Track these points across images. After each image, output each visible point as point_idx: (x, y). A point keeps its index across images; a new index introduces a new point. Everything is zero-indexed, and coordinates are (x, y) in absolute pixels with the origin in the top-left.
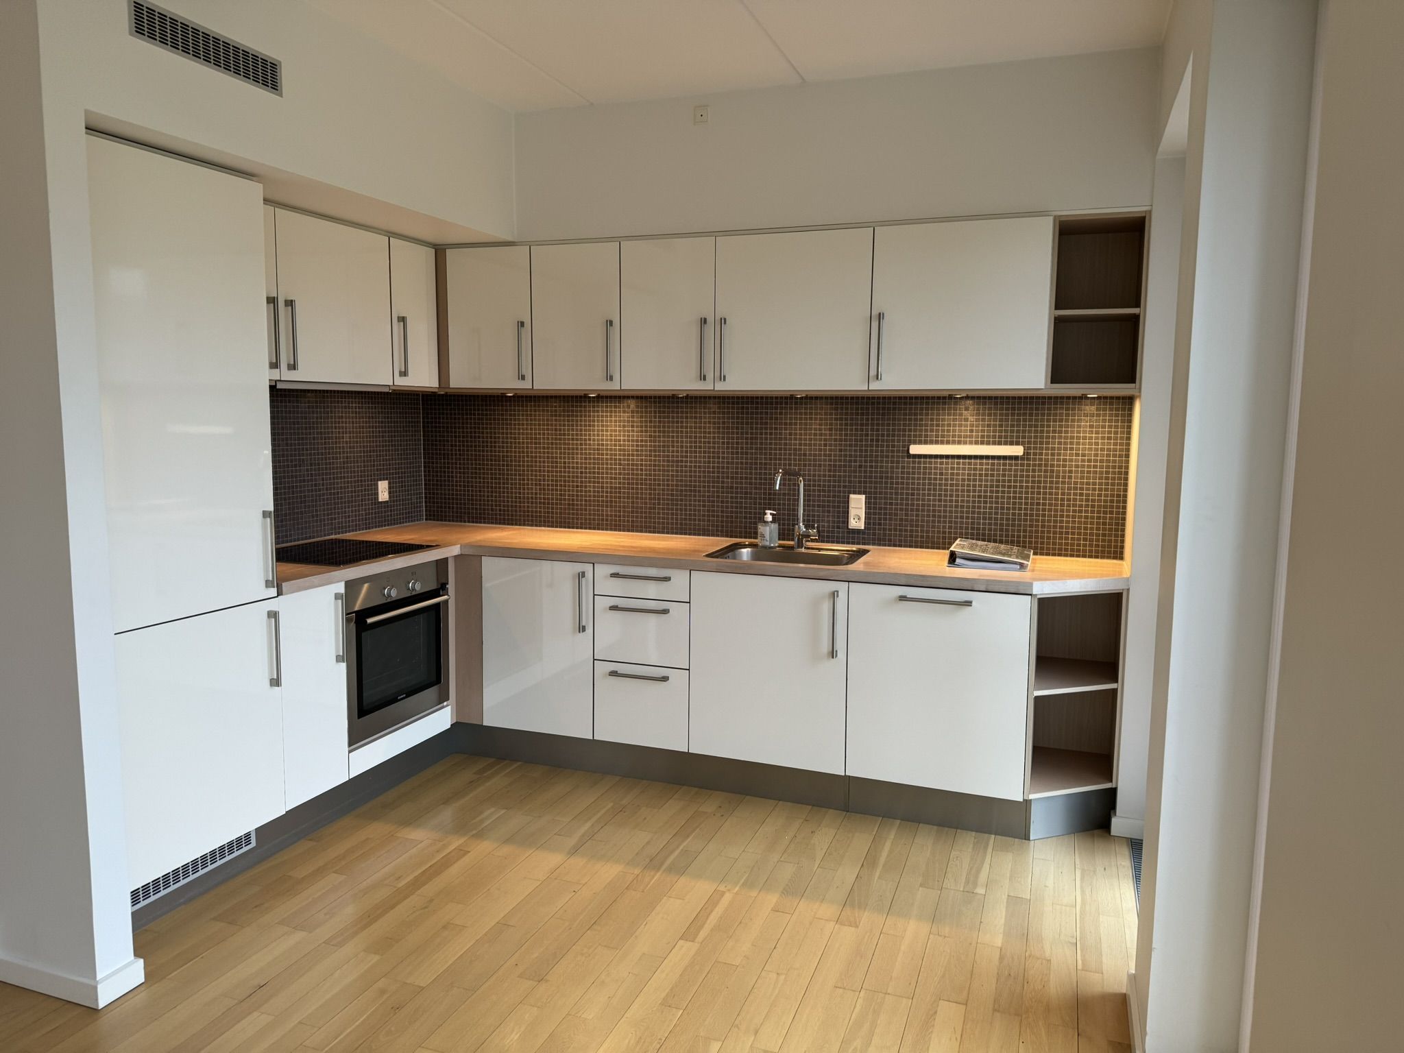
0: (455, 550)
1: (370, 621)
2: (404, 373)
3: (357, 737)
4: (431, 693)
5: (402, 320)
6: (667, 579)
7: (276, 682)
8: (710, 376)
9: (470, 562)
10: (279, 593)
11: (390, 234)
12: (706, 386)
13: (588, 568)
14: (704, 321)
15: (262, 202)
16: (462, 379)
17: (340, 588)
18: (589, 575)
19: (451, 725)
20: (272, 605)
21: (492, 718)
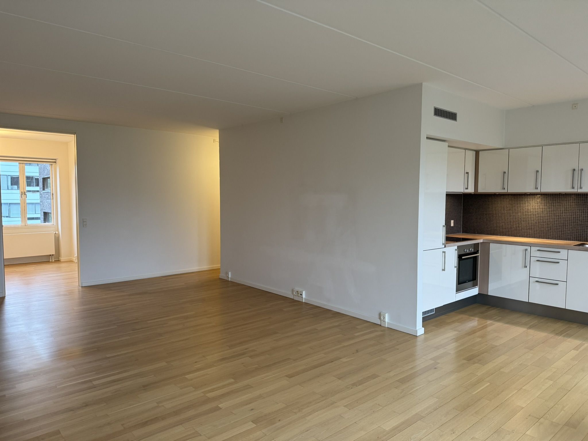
0: (481, 241)
1: (463, 257)
2: (467, 189)
3: (458, 290)
4: (471, 283)
5: (467, 173)
6: (559, 252)
7: (444, 270)
8: (576, 187)
9: (486, 245)
10: (445, 247)
11: (465, 149)
12: (575, 191)
13: (529, 248)
14: (574, 170)
15: (447, 147)
16: (481, 190)
17: (456, 247)
18: (529, 250)
19: (478, 293)
20: (444, 250)
21: (491, 293)
